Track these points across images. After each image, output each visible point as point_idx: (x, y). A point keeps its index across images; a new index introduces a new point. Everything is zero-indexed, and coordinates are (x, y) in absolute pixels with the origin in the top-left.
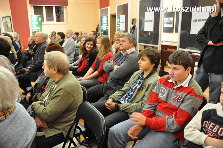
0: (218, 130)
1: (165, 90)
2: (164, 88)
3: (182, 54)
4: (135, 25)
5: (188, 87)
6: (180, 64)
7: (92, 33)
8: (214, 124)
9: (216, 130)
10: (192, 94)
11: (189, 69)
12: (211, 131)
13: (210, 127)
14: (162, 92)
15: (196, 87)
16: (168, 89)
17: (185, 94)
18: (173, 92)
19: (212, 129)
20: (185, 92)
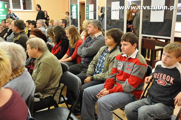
0: (166, 77)
1: (121, 63)
2: (120, 63)
3: (130, 34)
4: (104, 14)
5: (135, 58)
6: (128, 41)
7: (61, 21)
8: (162, 74)
9: (165, 78)
10: (138, 64)
11: (135, 45)
12: (162, 79)
13: (160, 77)
14: (119, 66)
15: (140, 58)
16: (123, 62)
17: (134, 64)
18: (126, 63)
19: (162, 77)
20: (134, 63)
